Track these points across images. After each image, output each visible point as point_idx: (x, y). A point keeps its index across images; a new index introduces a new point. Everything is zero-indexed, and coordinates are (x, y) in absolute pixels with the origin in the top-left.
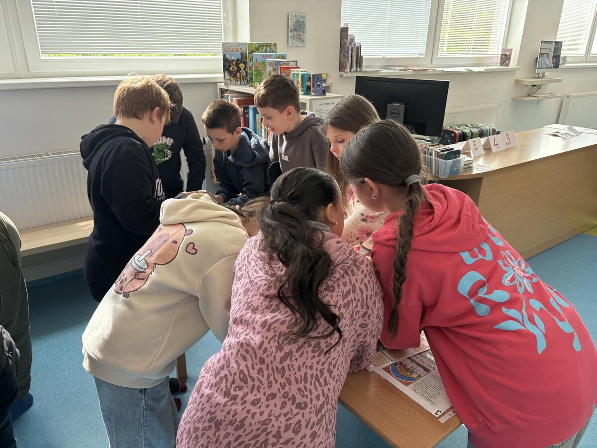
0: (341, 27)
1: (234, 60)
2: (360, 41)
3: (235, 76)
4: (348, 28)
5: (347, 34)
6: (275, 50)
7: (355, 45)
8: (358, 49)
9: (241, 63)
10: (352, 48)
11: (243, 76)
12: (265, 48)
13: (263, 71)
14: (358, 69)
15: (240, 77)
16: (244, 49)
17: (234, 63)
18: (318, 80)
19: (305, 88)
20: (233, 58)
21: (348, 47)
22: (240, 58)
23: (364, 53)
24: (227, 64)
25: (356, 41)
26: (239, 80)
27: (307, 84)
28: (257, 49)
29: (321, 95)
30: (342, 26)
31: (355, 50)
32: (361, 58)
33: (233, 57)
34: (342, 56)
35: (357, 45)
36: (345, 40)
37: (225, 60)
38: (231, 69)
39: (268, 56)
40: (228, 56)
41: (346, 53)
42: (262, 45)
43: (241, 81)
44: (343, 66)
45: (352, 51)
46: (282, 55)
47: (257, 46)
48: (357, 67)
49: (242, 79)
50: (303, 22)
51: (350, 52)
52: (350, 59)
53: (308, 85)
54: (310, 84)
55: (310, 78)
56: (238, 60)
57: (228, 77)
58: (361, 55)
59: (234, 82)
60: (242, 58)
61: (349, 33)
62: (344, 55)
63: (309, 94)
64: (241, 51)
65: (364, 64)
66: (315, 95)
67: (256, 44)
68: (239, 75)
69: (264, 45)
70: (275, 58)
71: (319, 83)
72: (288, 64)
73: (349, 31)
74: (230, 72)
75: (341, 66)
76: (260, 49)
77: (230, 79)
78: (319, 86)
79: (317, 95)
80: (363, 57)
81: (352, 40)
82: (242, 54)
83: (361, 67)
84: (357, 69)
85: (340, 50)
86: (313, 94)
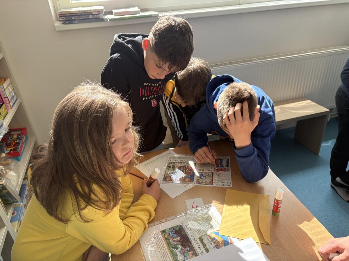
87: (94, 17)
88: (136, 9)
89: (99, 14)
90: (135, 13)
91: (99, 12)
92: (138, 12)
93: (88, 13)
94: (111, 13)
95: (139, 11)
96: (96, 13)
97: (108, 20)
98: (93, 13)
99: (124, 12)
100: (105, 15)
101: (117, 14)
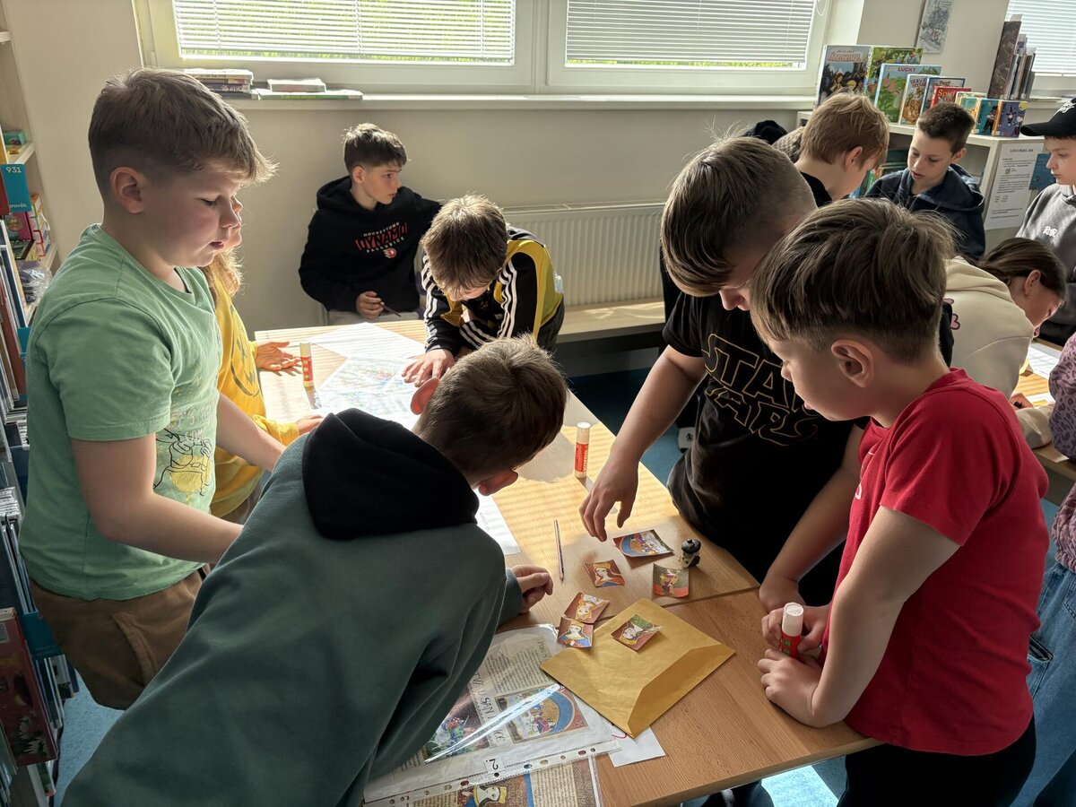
0: (1006, 20)
1: (840, 75)
2: (1034, 45)
4: (1020, 23)
5: (1018, 32)
6: (918, 60)
7: (1025, 53)
8: (1029, 60)
9: (851, 79)
10: (1020, 57)
12: (901, 55)
14: (1023, 96)
16: (861, 57)
17: (840, 79)
18: (1011, 111)
19: (984, 123)
20: (841, 71)
21: (1014, 56)
22: (851, 71)
23: (1037, 67)
24: (828, 80)
25: (1028, 45)
27: (989, 116)
28: (888, 57)
29: (1012, 136)
30: (1008, 19)
31: (1023, 62)
32: (1032, 74)
33: (840, 69)
34: (998, 71)
35: (1028, 53)
36: (1010, 44)
37: (826, 72)
38: (833, 89)
39: (911, 70)
40: (832, 69)
41: (1007, 66)
42: (897, 51)
44: (998, 89)
45: (1018, 63)
46: (933, 68)
47: (890, 52)
48: (1020, 92)
50: (946, 12)
51: (1016, 65)
52: (1013, 76)
53: (988, 119)
54: (995, 117)
55: (996, 108)
56: (848, 74)
58: (1033, 70)
60: (855, 71)
61: (1020, 32)
62: (1003, 71)
63: (989, 134)
64: (855, 61)
65: (1034, 86)
66: (1000, 136)
67: (888, 49)
69: (901, 52)
70: (920, 73)
71: (1011, 117)
72: (947, 84)
73: (1021, 29)
75: (993, 89)
76: (894, 57)
78: (1010, 121)
79: (1005, 136)
80: (1036, 74)
81: (1022, 45)
82: (856, 65)
83: (1028, 91)
84: (1019, 95)
85: (996, 62)
86: (998, 133)
87: (231, 90)
88: (318, 82)
89: (241, 85)
90: (316, 89)
91: (241, 81)
92: (321, 89)
93: (220, 81)
94: (265, 86)
95: (322, 87)
96: (236, 82)
97: (259, 98)
98: (230, 82)
99: (293, 86)
100: (252, 87)
101: (276, 88)
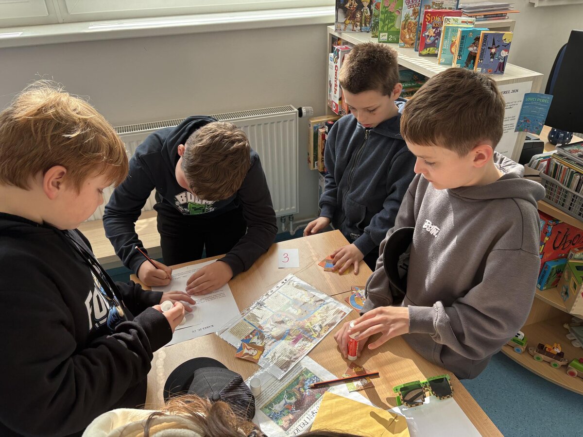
3: (353, 17)
11: (365, 17)
13: (396, 13)
15: (361, 19)
18: (494, 44)
19: (465, 57)
26: (359, 24)
27: (471, 49)
38: (348, 5)
43: (361, 26)
49: (363, 22)
53: (471, 52)
54: (477, 50)
55: (478, 39)
57: (342, 19)
59: (350, 27)
68: (359, 16)
71: (493, 51)
74: (345, 10)
77: (344, 23)
78: (493, 55)
